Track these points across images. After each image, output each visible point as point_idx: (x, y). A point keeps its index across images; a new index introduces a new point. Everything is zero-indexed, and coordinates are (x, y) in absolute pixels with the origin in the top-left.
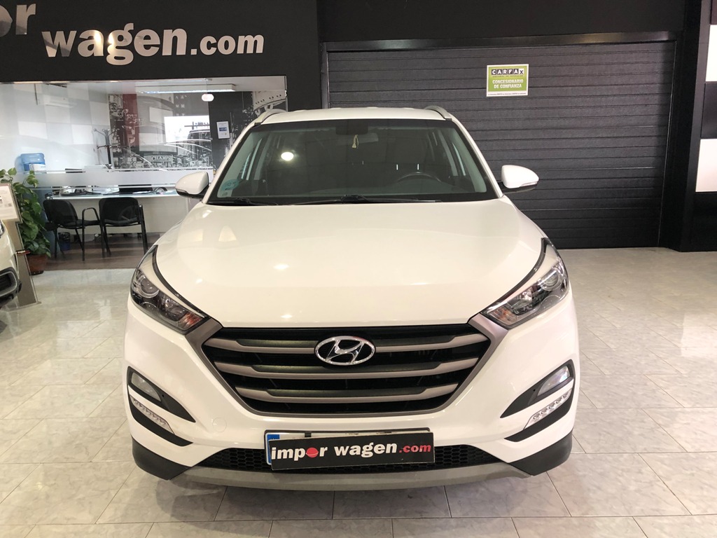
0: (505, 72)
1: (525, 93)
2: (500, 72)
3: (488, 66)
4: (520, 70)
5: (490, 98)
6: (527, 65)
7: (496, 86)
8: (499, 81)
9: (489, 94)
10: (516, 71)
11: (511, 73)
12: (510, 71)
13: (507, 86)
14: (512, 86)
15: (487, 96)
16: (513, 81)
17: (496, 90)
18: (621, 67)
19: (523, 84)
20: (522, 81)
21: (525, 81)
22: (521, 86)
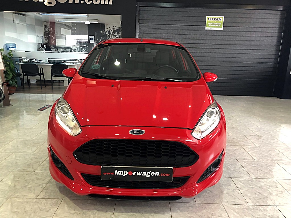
0: (214, 19)
1: (222, 29)
2: (212, 19)
3: (207, 16)
4: (220, 19)
5: (207, 30)
6: (223, 17)
7: (210, 25)
8: (211, 23)
9: (206, 28)
10: (218, 19)
12: (216, 19)
13: (214, 25)
14: (217, 26)
16: (217, 23)
17: (210, 27)
18: (263, 20)
20: (221, 24)
21: (222, 24)
22: (220, 26)
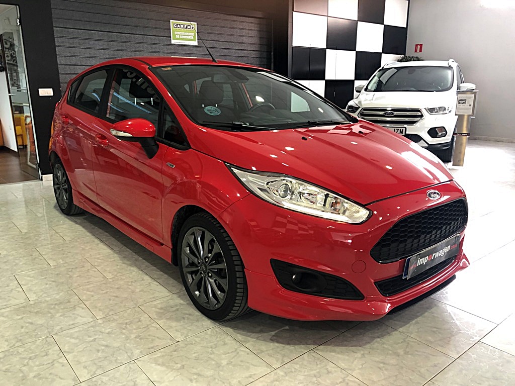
0: (182, 26)
1: (196, 43)
2: (179, 26)
3: (171, 21)
4: (191, 26)
5: (174, 45)
6: (196, 23)
7: (177, 36)
8: (179, 33)
9: (173, 42)
10: (189, 27)
11: (186, 28)
12: (185, 26)
13: (184, 37)
14: (189, 37)
15: (172, 43)
16: (187, 34)
17: (177, 39)
19: (194, 37)
20: (193, 34)
21: (195, 34)
22: (193, 38)
